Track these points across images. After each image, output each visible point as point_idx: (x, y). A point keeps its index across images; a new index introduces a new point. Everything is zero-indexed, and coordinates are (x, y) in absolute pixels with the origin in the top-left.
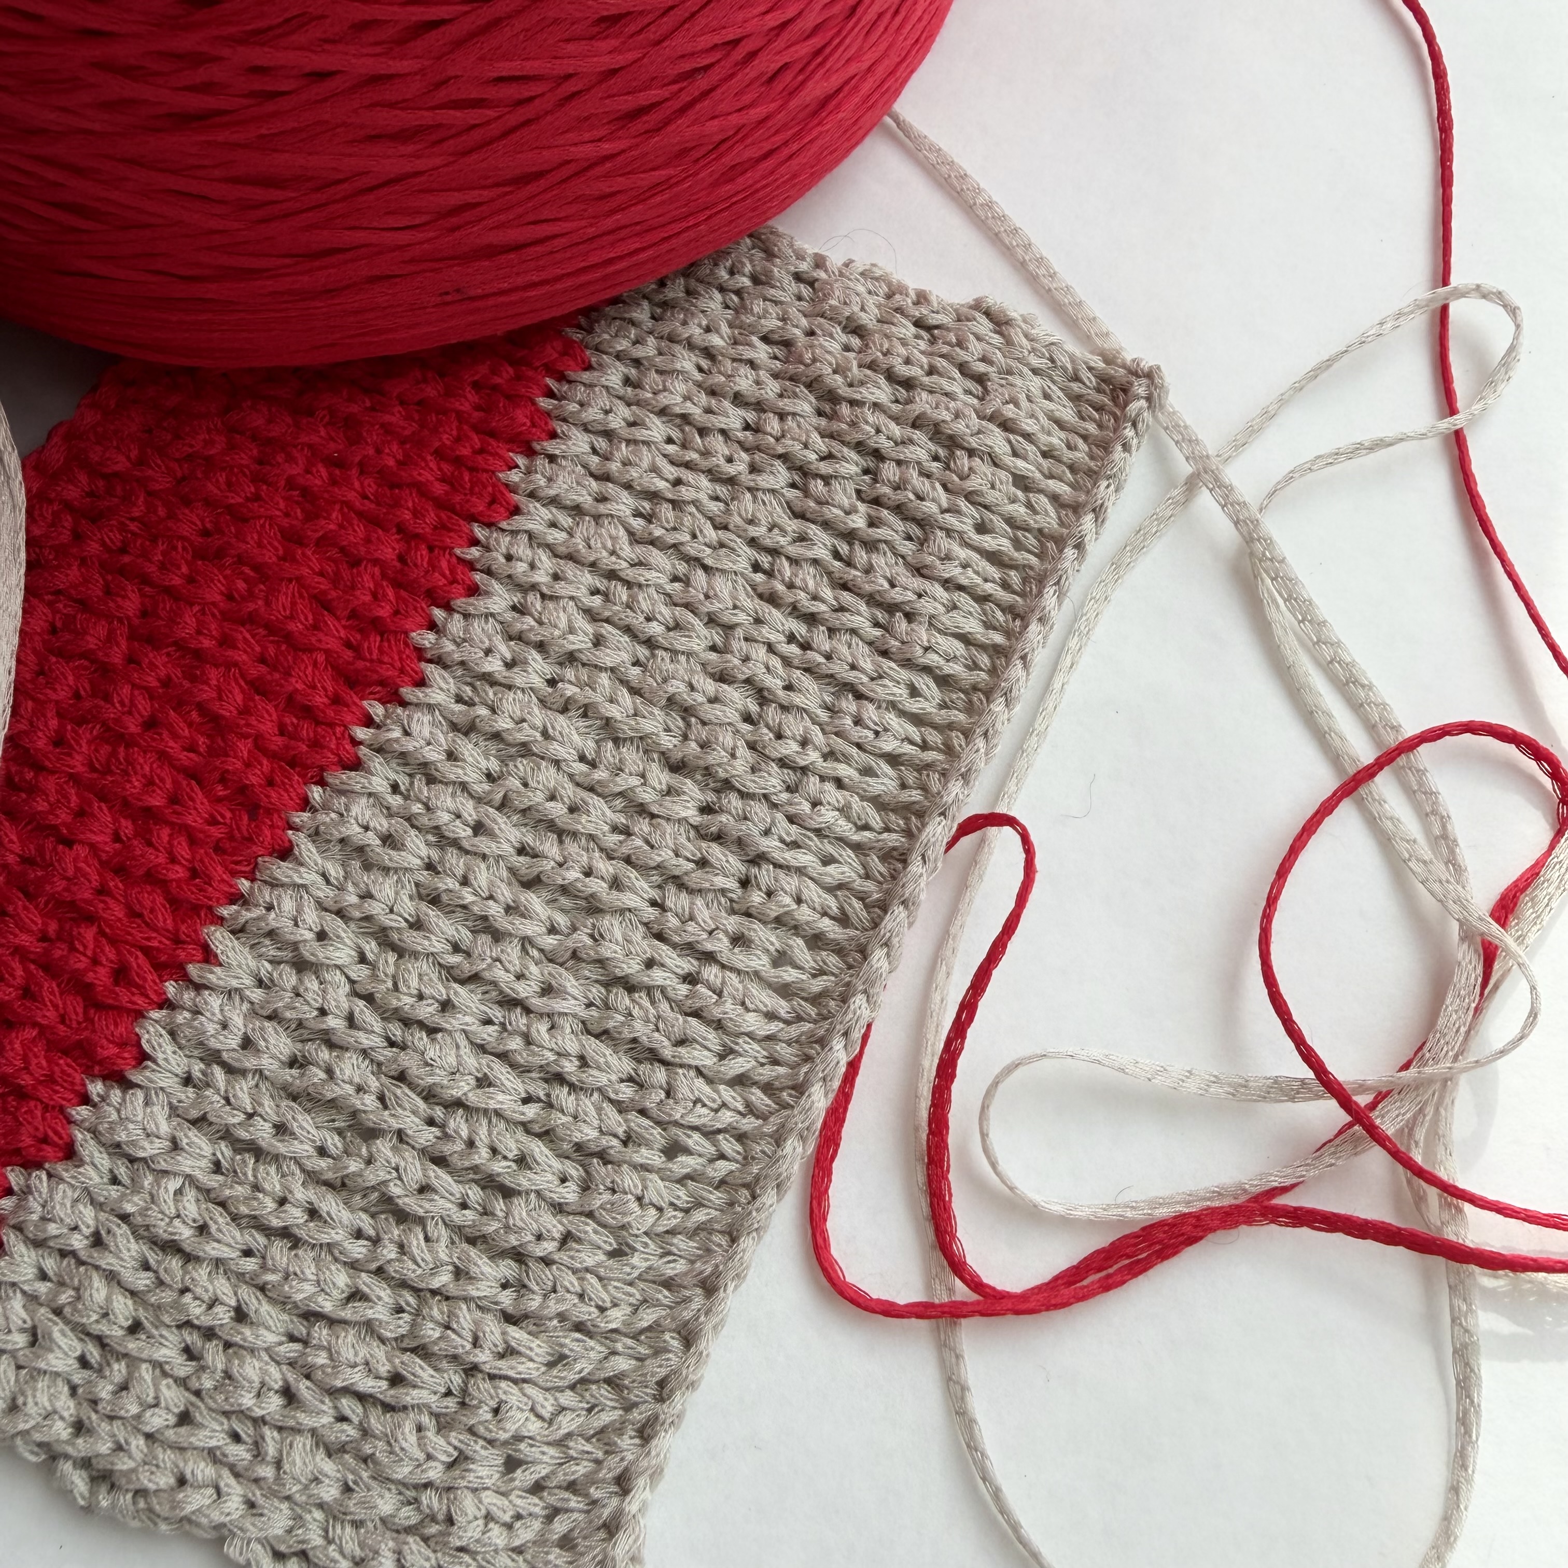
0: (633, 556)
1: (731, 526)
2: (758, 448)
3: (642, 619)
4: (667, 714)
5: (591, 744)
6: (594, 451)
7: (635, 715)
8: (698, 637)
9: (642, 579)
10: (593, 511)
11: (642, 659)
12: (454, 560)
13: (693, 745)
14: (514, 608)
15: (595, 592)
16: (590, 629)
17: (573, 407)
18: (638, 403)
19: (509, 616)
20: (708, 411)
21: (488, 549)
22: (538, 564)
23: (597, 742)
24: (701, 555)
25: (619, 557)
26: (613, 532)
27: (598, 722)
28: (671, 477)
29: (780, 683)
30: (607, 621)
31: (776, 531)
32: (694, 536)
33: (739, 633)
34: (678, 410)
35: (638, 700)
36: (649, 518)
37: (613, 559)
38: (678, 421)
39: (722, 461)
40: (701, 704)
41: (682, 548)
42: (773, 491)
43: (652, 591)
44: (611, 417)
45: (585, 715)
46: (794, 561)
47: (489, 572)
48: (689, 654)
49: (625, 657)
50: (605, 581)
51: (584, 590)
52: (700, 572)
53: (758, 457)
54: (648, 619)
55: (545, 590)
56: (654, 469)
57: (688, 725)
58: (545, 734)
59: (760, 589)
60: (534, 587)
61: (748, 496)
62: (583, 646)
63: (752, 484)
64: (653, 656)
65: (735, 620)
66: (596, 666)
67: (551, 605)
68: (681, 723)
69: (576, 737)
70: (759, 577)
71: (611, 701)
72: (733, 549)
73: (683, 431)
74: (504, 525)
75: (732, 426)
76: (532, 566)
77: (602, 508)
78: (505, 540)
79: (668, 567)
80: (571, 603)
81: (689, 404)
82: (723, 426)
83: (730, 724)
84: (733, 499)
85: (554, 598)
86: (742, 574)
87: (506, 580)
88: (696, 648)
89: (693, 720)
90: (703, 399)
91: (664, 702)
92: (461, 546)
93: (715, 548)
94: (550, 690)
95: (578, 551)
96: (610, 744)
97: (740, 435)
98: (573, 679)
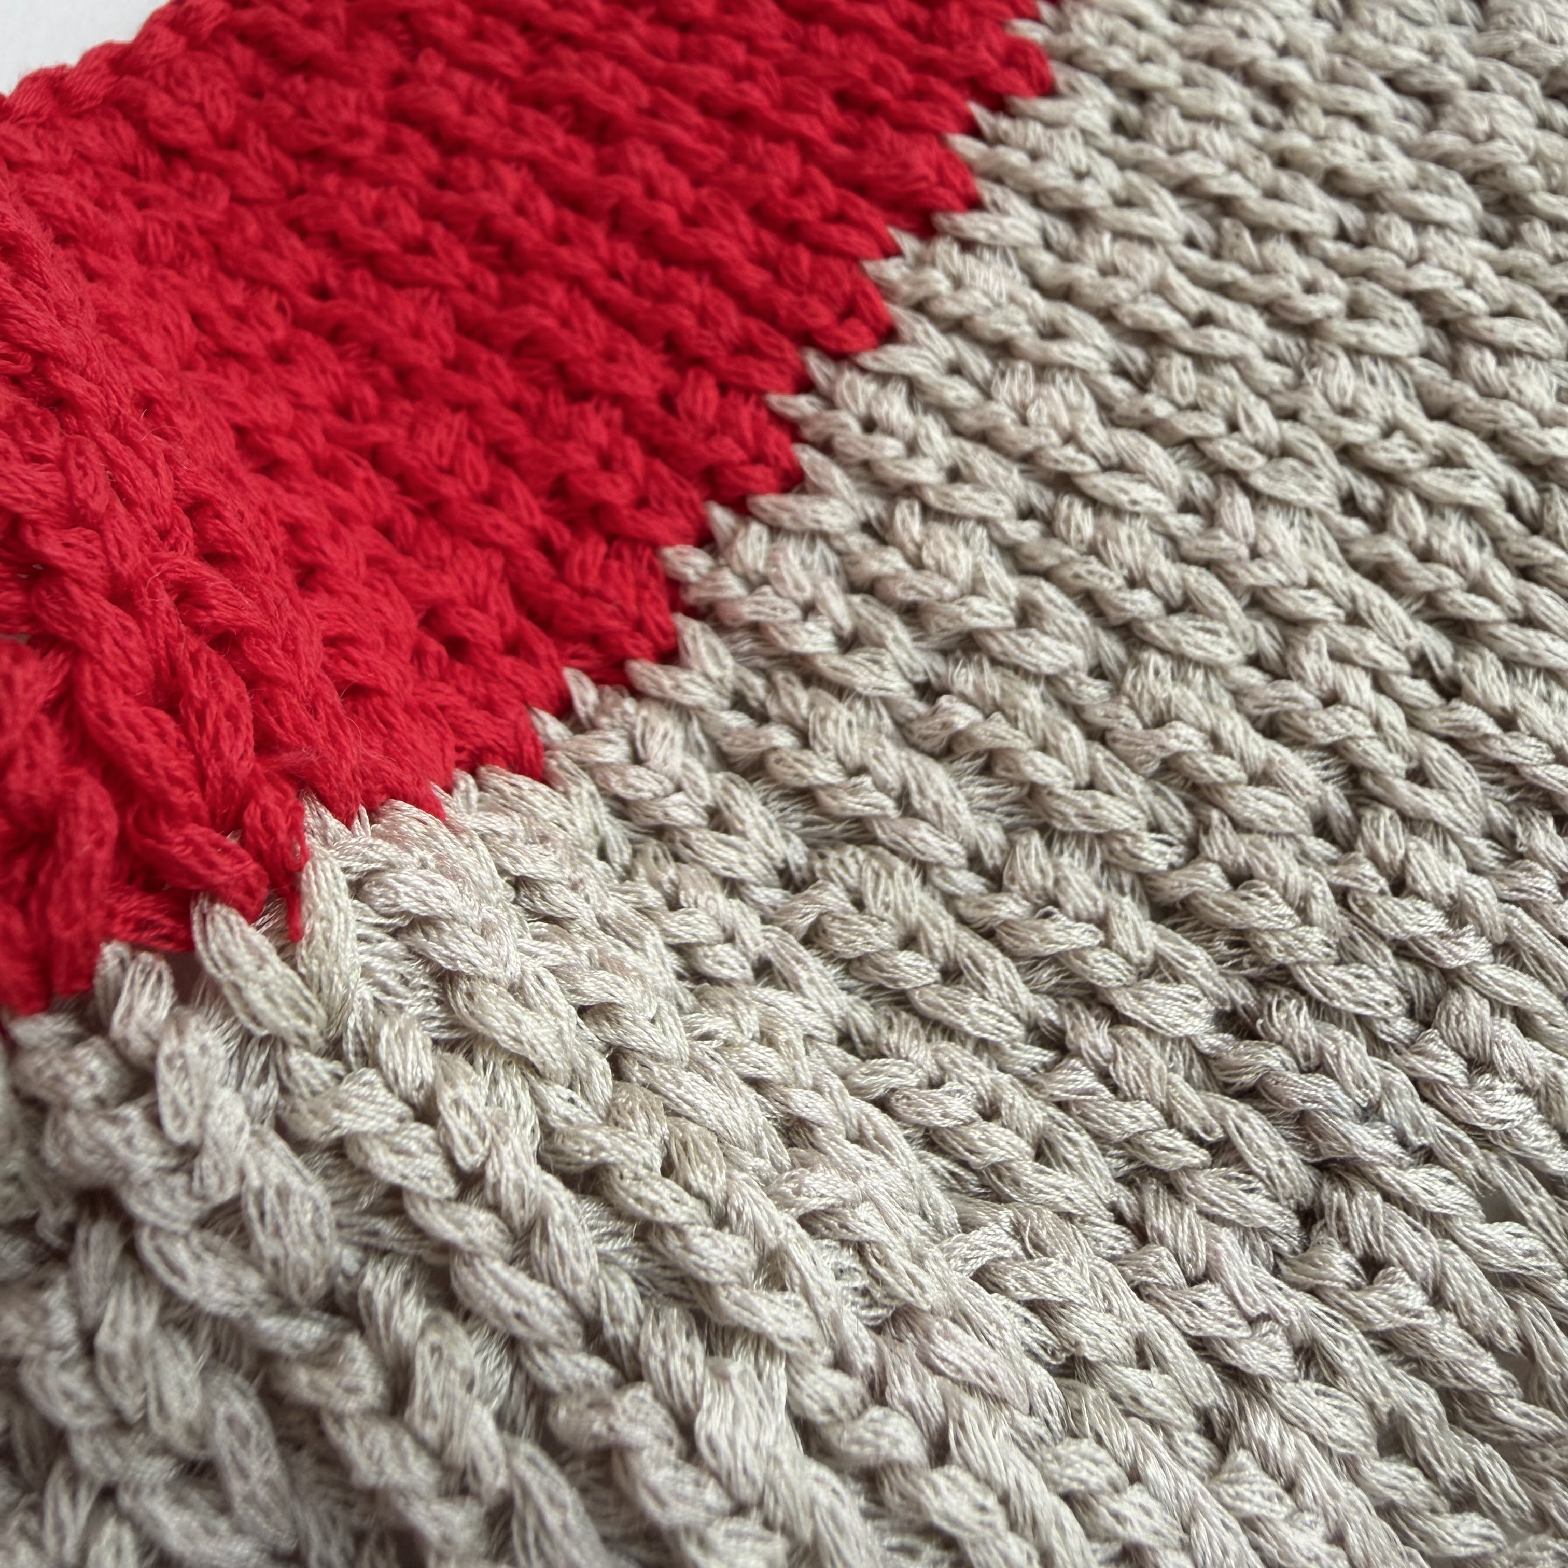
0: (1110, 450)
1: (1307, 416)
2: (1367, 274)
3: (1119, 581)
4: (1157, 792)
5: (995, 835)
6: (1048, 245)
7: (1091, 786)
8: (1231, 634)
9: (1124, 498)
10: (1037, 354)
11: (1112, 665)
12: (763, 415)
13: (1215, 872)
14: (866, 527)
15: (1027, 513)
16: (1013, 585)
17: (1017, 158)
18: (1138, 166)
19: (857, 541)
20: (1273, 194)
21: (830, 402)
22: (924, 445)
23: (1008, 830)
24: (1245, 466)
25: (1081, 448)
26: (1074, 398)
27: (1013, 791)
28: (1193, 308)
29: (1400, 764)
30: (1047, 575)
31: (1398, 438)
32: (1233, 427)
33: (1318, 637)
34: (1216, 187)
35: (1101, 754)
36: (1142, 383)
37: (1070, 451)
38: (1209, 208)
39: (1296, 289)
40: (1234, 784)
41: (1208, 447)
42: (1391, 360)
43: (1142, 524)
44: (1088, 186)
45: (987, 770)
46: (1430, 505)
47: (826, 447)
48: (1210, 668)
49: (1078, 655)
50: (1049, 495)
51: (1009, 506)
52: (1242, 501)
53: (1367, 290)
54: (1132, 583)
55: (932, 497)
56: (1161, 289)
57: (1204, 827)
58: (903, 801)
59: (1359, 551)
60: (911, 491)
61: (1344, 361)
62: (996, 622)
63: (1353, 340)
64: (1138, 663)
65: (1309, 610)
66: (1017, 669)
67: (941, 531)
68: (1186, 818)
69: (967, 820)
70: (1356, 526)
71: (1044, 748)
72: (1309, 464)
73: (1217, 229)
74: (867, 359)
75: (1317, 227)
76: (912, 449)
77: (1056, 350)
78: (866, 388)
79: (1177, 482)
80: (981, 532)
81: (1236, 178)
82: (1299, 226)
83: (1290, 836)
84: (1312, 365)
85: (950, 518)
86: (1322, 516)
87: (856, 471)
88: (1224, 658)
89: (1215, 815)
90: (1266, 169)
91: (1154, 766)
92: (780, 390)
93: (1270, 457)
94: (921, 707)
95: (999, 428)
96: (1037, 841)
97: (1333, 248)
98: (969, 690)
